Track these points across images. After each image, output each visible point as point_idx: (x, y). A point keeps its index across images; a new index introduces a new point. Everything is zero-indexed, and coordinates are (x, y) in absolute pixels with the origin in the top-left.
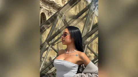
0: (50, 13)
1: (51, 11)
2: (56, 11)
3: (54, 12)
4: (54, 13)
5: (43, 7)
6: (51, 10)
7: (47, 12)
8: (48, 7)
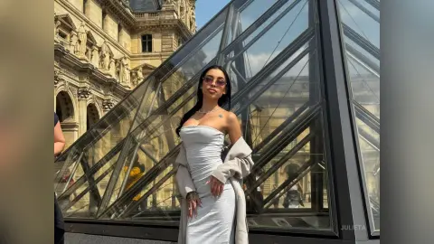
0: (108, 104)
1: (109, 100)
2: (119, 100)
3: (115, 101)
4: (116, 103)
5: (93, 92)
6: (110, 97)
7: (101, 102)
8: (102, 92)
